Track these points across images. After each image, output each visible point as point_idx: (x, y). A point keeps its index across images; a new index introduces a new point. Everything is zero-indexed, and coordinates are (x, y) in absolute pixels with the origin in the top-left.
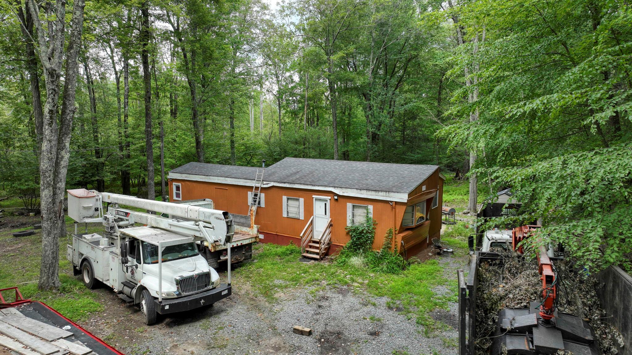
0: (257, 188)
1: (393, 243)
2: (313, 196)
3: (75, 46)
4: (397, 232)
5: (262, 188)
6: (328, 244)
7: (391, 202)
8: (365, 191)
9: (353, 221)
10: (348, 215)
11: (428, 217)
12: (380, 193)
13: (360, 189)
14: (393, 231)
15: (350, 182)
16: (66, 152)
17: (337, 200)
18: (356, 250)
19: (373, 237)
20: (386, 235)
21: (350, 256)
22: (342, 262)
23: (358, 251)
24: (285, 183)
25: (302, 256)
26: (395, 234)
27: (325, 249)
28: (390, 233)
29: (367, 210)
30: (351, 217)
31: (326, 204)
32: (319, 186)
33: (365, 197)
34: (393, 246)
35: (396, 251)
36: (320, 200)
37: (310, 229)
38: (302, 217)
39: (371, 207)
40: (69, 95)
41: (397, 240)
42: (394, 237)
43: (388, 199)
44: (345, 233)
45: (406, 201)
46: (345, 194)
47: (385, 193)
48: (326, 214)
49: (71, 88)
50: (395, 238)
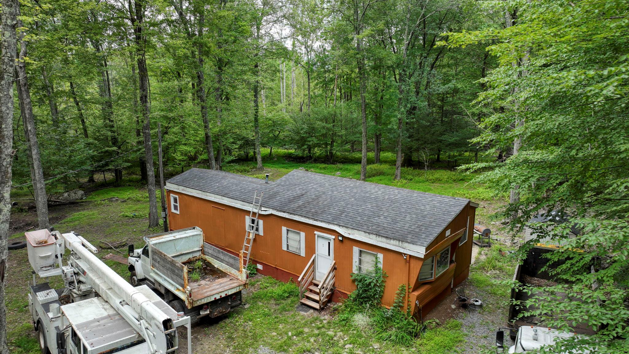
0: (254, 214)
1: (406, 302)
2: (316, 232)
3: (6, 77)
4: (410, 291)
5: (259, 214)
6: (331, 290)
7: (405, 254)
8: (374, 236)
9: (360, 268)
10: (354, 261)
11: (454, 258)
12: (392, 242)
13: (369, 233)
14: (406, 288)
15: (359, 219)
16: (5, 204)
17: (342, 241)
18: (362, 303)
19: (383, 292)
20: (398, 292)
21: (354, 312)
22: (343, 320)
23: (364, 305)
24: (284, 212)
25: (301, 302)
26: (409, 292)
27: (327, 297)
28: (402, 290)
29: (376, 258)
30: (357, 264)
31: (329, 243)
32: (321, 221)
33: (374, 244)
34: (406, 305)
35: (408, 313)
36: (323, 238)
37: (311, 269)
38: (303, 254)
39: (381, 256)
40: (4, 136)
41: (410, 300)
42: (407, 296)
43: (402, 251)
44: (351, 281)
45: (423, 257)
46: (351, 237)
47: (397, 242)
48: (329, 255)
49: (6, 128)
50: (409, 297)
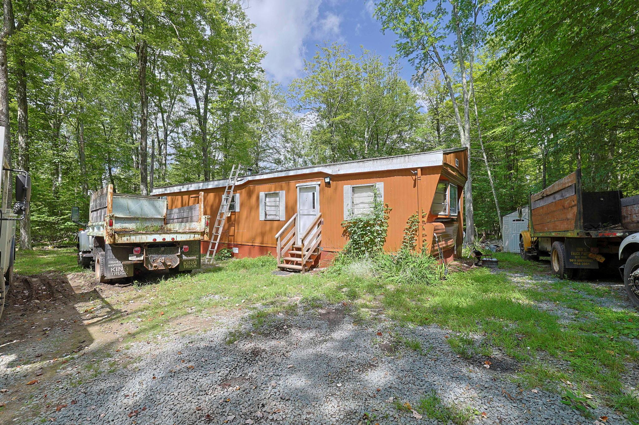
0: (230, 187)
1: (420, 238)
2: (297, 184)
5: (235, 186)
6: (317, 249)
7: (416, 169)
9: (353, 211)
10: (345, 205)
12: (395, 161)
17: (328, 184)
18: (358, 255)
19: (385, 231)
20: (407, 225)
21: (349, 263)
22: (335, 271)
23: (361, 256)
25: (279, 267)
26: (423, 222)
28: (412, 222)
29: (375, 191)
30: (350, 207)
31: (314, 194)
33: (373, 170)
34: (419, 243)
36: (306, 188)
38: (282, 217)
39: (380, 185)
41: (425, 232)
42: (420, 227)
43: (410, 166)
44: (342, 230)
45: (440, 164)
46: (342, 172)
47: (402, 159)
48: (314, 208)
50: (423, 229)
